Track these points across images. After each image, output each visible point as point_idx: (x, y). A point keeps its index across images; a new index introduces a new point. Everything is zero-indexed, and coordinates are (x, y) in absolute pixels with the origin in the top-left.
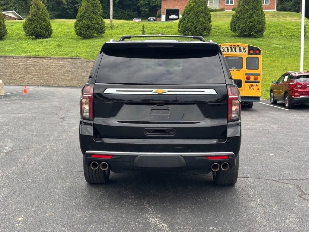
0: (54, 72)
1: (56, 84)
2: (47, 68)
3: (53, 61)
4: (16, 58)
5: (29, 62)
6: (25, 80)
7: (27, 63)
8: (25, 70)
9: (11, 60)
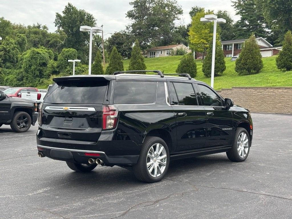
0: (287, 101)
1: (289, 112)
2: (281, 97)
3: (287, 91)
4: (255, 89)
5: (266, 92)
6: (262, 108)
7: (264, 93)
8: (262, 99)
9: (250, 91)
